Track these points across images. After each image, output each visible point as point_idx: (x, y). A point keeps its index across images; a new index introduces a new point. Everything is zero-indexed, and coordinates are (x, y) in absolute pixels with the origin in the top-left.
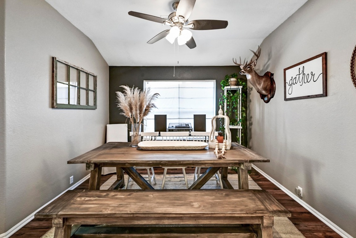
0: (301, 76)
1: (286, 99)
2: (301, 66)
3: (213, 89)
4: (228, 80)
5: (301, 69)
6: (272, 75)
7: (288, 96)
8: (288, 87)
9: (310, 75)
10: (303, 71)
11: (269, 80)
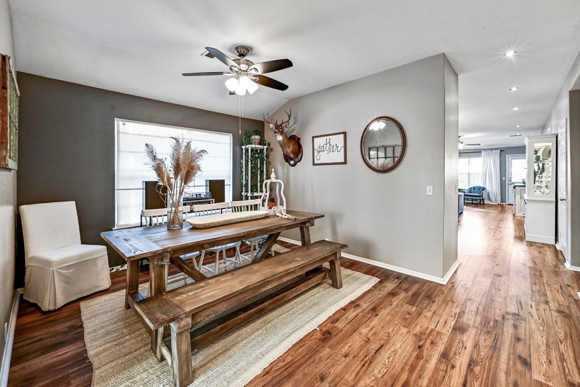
0: (328, 145)
1: (314, 164)
2: (328, 137)
3: (229, 145)
4: (250, 137)
5: (328, 141)
6: (299, 139)
7: (316, 162)
8: (316, 153)
9: (335, 147)
10: (329, 142)
11: (297, 144)
